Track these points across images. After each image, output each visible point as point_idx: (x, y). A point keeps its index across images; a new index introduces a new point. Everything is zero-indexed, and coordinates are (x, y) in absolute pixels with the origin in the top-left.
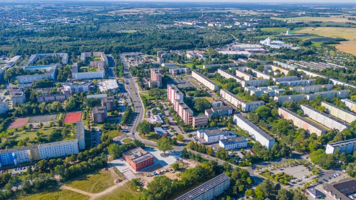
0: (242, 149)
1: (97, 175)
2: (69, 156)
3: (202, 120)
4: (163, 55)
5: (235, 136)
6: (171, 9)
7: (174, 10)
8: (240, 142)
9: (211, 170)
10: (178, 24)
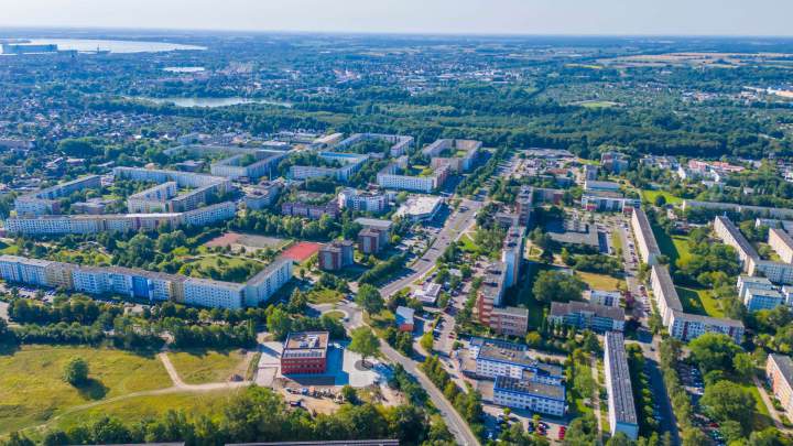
0: (536, 416)
1: (222, 356)
2: (209, 309)
3: (511, 321)
4: (607, 164)
5: (554, 382)
6: (778, 55)
7: (779, 59)
8: (541, 398)
9: (392, 426)
10: (750, 94)
